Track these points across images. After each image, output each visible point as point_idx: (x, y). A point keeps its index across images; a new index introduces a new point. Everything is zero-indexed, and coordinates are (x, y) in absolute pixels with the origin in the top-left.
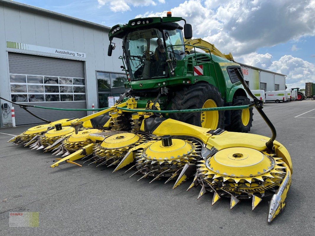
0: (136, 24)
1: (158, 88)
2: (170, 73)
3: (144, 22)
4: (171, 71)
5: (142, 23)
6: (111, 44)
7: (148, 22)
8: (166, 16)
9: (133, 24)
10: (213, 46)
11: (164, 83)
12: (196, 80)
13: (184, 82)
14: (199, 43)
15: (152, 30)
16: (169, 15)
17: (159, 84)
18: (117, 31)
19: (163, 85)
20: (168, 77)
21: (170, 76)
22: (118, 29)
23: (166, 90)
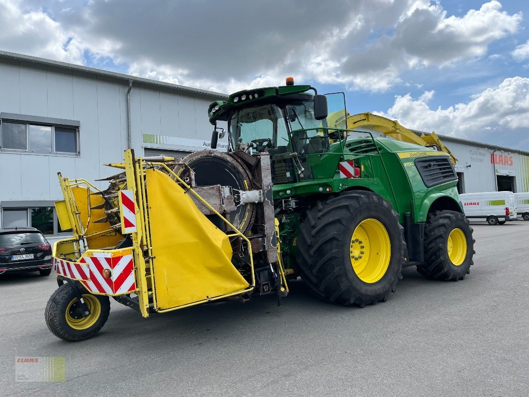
0: (240, 100)
1: (279, 199)
2: (297, 176)
3: (251, 97)
4: (300, 172)
5: (248, 98)
6: (215, 130)
7: (256, 96)
8: (286, 85)
9: (236, 100)
10: (395, 123)
11: (288, 192)
12: (343, 185)
13: (321, 189)
14: (365, 120)
15: (268, 106)
16: (290, 82)
17: (281, 194)
18: (217, 111)
19: (287, 194)
20: (295, 181)
21: (298, 181)
22: (217, 108)
23: (293, 204)
